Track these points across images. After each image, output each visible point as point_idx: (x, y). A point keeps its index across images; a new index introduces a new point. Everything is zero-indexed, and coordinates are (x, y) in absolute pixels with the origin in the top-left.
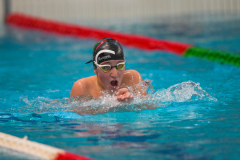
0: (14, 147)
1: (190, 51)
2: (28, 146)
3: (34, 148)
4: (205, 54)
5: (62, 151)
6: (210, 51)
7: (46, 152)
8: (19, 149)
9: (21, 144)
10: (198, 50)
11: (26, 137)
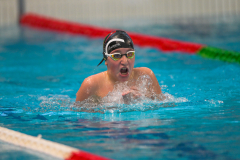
0: (28, 146)
1: (203, 51)
2: (42, 145)
3: (48, 147)
4: (217, 55)
5: (76, 151)
6: (223, 52)
7: (61, 151)
8: (34, 147)
9: (35, 143)
10: (211, 49)
11: (40, 136)
